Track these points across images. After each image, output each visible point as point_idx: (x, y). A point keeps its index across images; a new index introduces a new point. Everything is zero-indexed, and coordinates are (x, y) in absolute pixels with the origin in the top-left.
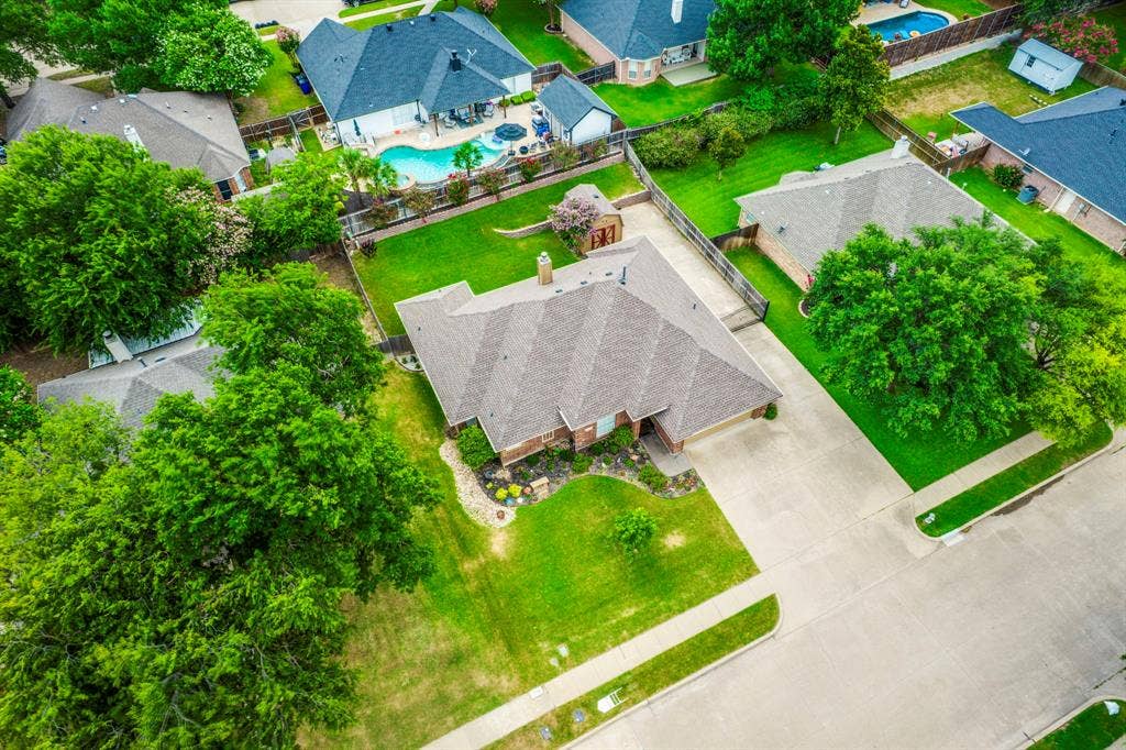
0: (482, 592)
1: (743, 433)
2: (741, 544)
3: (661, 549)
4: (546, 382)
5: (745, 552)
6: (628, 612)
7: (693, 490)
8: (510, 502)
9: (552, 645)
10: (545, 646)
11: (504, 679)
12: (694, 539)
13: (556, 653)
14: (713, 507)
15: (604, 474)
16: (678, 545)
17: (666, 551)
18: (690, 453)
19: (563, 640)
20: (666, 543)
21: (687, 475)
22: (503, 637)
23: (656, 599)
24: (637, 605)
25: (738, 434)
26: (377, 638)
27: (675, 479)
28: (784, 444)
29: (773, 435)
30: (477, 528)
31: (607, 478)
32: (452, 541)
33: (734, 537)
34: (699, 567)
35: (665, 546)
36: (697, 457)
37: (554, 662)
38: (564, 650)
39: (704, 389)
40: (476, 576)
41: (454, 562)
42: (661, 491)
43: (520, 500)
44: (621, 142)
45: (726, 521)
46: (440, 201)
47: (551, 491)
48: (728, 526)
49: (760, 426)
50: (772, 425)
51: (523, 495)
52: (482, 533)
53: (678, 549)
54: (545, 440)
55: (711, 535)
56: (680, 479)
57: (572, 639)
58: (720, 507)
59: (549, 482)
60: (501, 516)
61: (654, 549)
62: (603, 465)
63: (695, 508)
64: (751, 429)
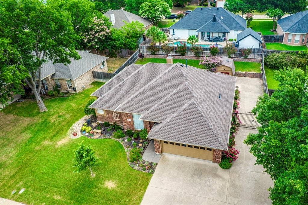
0: (36, 152)
1: (199, 165)
3: (101, 183)
6: (57, 198)
7: (146, 171)
8: (84, 133)
9: (22, 185)
10: (20, 184)
12: (117, 190)
13: (19, 189)
14: (145, 186)
15: (122, 143)
16: (110, 187)
17: (101, 186)
18: (164, 157)
19: (27, 187)
20: (106, 183)
21: (151, 164)
22: (19, 170)
23: (72, 202)
24: (63, 198)
27: (144, 162)
28: (216, 184)
29: (215, 175)
30: (65, 133)
31: (120, 145)
32: (54, 133)
35: (104, 183)
36: (164, 160)
37: (13, 192)
38: (22, 191)
39: (181, 121)
40: (43, 147)
41: (45, 139)
42: (132, 162)
43: (87, 134)
44: (261, 54)
45: (143, 195)
46: (176, 52)
47: (99, 137)
48: (141, 198)
49: (212, 167)
50: (220, 171)
51: (89, 132)
52: (64, 136)
53: (107, 189)
54: (115, 118)
55: (128, 195)
56: (146, 163)
57: (29, 190)
58: (148, 187)
59: (102, 133)
60: (75, 135)
61: (99, 182)
62: (126, 140)
63: (136, 179)
64: (206, 166)
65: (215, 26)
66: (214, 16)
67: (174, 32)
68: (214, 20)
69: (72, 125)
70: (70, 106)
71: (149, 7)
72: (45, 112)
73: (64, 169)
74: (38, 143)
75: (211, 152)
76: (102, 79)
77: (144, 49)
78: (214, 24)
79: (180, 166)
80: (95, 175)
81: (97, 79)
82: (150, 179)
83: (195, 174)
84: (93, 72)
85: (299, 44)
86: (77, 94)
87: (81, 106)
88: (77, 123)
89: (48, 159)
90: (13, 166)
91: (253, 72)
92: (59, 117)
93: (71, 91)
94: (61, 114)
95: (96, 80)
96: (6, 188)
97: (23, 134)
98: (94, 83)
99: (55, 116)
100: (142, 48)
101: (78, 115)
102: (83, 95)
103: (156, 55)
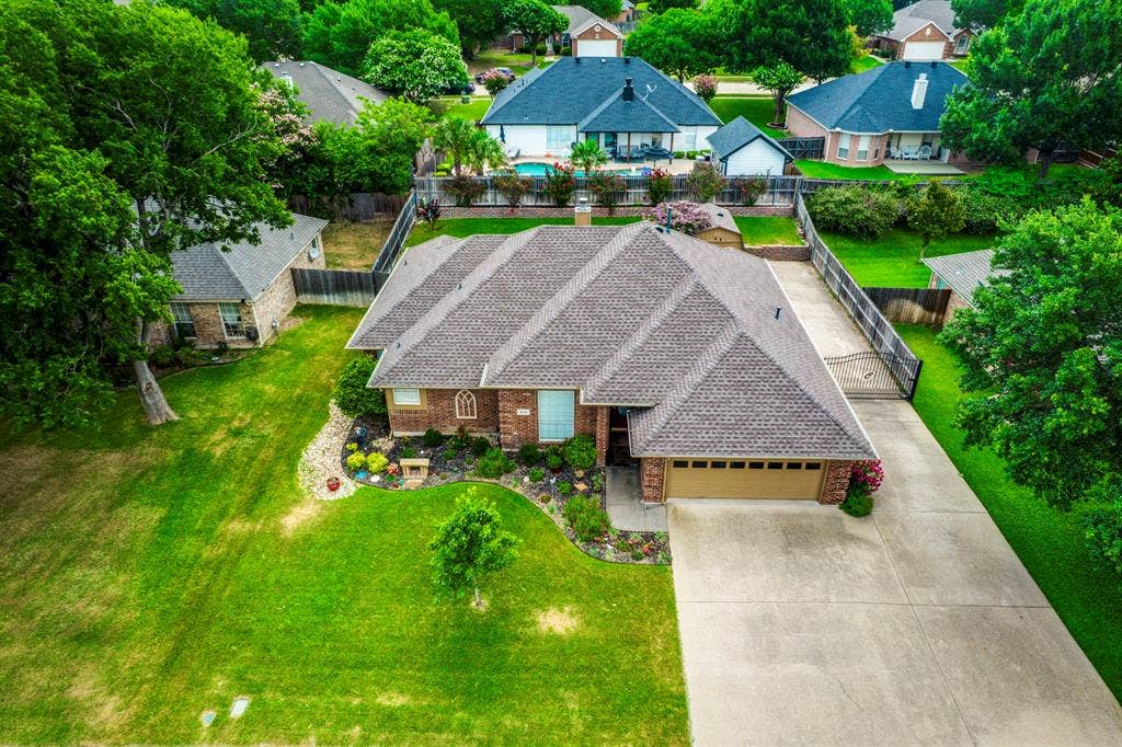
0: (216, 566)
1: (790, 517)
2: (682, 683)
3: (524, 624)
4: (489, 323)
5: (681, 700)
6: (394, 700)
7: (644, 561)
8: (361, 476)
9: (230, 688)
10: (219, 683)
11: (113, 702)
12: (591, 633)
13: (224, 703)
14: (666, 603)
15: (519, 490)
16: (560, 631)
17: (530, 631)
18: (675, 510)
19: (254, 689)
20: (541, 618)
21: (648, 537)
22: (181, 639)
23: (456, 701)
24: (415, 695)
25: (779, 515)
26: (34, 559)
27: (625, 535)
28: (861, 561)
29: (846, 538)
30: (292, 488)
31: (517, 497)
32: (248, 490)
33: (674, 663)
34: (572, 685)
35: (534, 623)
36: (682, 519)
37: (207, 718)
38: (239, 707)
39: (723, 393)
40: (231, 544)
41: (223, 514)
42: (588, 541)
43: (375, 479)
44: (792, 193)
45: (675, 631)
46: (540, 196)
47: (426, 483)
48: (673, 641)
49: (828, 518)
50: (851, 524)
51: (384, 472)
52: (292, 496)
53: (553, 638)
54: (461, 414)
55: (631, 642)
56: (633, 538)
57: (268, 696)
58: (678, 606)
59: (431, 469)
60: (334, 486)
61: (514, 620)
62: (526, 479)
63: (629, 588)
64: (806, 515)
65: (634, 113)
66: (629, 82)
67: (502, 135)
68: (628, 94)
69: (299, 457)
70: (258, 395)
71: (400, 54)
72: (170, 424)
73: (363, 603)
74: (207, 534)
75: (816, 474)
76: (328, 294)
77: (429, 190)
78: (627, 107)
79: (738, 529)
80: (486, 602)
81: (309, 296)
82: (670, 582)
83: (790, 544)
84: (293, 271)
85: (869, 163)
86: (262, 352)
87: (298, 391)
88: (311, 446)
89: (277, 582)
90: (150, 631)
91: (781, 243)
92: (237, 433)
93: (237, 342)
94: (236, 423)
95: (307, 299)
96: (166, 710)
97: (122, 512)
98: (299, 310)
99: (218, 436)
100: (423, 187)
101: (305, 420)
102: (287, 353)
103: (473, 206)
